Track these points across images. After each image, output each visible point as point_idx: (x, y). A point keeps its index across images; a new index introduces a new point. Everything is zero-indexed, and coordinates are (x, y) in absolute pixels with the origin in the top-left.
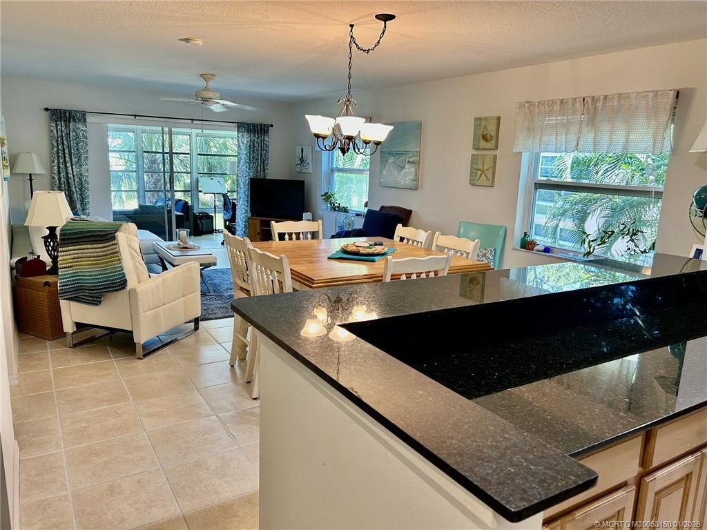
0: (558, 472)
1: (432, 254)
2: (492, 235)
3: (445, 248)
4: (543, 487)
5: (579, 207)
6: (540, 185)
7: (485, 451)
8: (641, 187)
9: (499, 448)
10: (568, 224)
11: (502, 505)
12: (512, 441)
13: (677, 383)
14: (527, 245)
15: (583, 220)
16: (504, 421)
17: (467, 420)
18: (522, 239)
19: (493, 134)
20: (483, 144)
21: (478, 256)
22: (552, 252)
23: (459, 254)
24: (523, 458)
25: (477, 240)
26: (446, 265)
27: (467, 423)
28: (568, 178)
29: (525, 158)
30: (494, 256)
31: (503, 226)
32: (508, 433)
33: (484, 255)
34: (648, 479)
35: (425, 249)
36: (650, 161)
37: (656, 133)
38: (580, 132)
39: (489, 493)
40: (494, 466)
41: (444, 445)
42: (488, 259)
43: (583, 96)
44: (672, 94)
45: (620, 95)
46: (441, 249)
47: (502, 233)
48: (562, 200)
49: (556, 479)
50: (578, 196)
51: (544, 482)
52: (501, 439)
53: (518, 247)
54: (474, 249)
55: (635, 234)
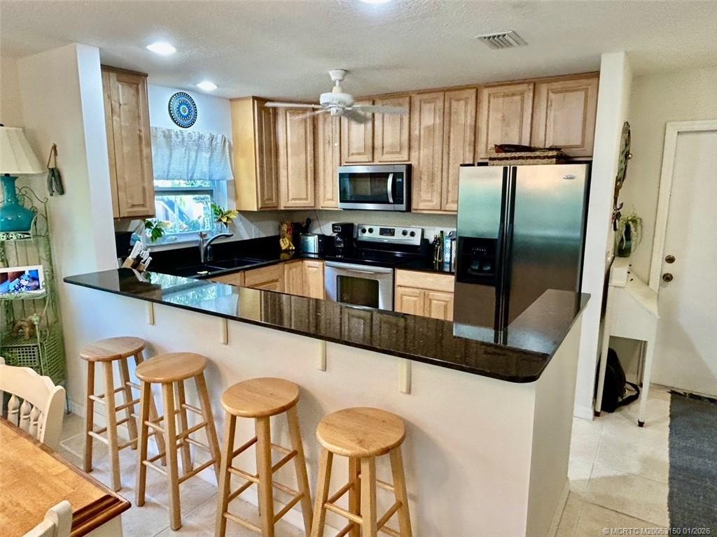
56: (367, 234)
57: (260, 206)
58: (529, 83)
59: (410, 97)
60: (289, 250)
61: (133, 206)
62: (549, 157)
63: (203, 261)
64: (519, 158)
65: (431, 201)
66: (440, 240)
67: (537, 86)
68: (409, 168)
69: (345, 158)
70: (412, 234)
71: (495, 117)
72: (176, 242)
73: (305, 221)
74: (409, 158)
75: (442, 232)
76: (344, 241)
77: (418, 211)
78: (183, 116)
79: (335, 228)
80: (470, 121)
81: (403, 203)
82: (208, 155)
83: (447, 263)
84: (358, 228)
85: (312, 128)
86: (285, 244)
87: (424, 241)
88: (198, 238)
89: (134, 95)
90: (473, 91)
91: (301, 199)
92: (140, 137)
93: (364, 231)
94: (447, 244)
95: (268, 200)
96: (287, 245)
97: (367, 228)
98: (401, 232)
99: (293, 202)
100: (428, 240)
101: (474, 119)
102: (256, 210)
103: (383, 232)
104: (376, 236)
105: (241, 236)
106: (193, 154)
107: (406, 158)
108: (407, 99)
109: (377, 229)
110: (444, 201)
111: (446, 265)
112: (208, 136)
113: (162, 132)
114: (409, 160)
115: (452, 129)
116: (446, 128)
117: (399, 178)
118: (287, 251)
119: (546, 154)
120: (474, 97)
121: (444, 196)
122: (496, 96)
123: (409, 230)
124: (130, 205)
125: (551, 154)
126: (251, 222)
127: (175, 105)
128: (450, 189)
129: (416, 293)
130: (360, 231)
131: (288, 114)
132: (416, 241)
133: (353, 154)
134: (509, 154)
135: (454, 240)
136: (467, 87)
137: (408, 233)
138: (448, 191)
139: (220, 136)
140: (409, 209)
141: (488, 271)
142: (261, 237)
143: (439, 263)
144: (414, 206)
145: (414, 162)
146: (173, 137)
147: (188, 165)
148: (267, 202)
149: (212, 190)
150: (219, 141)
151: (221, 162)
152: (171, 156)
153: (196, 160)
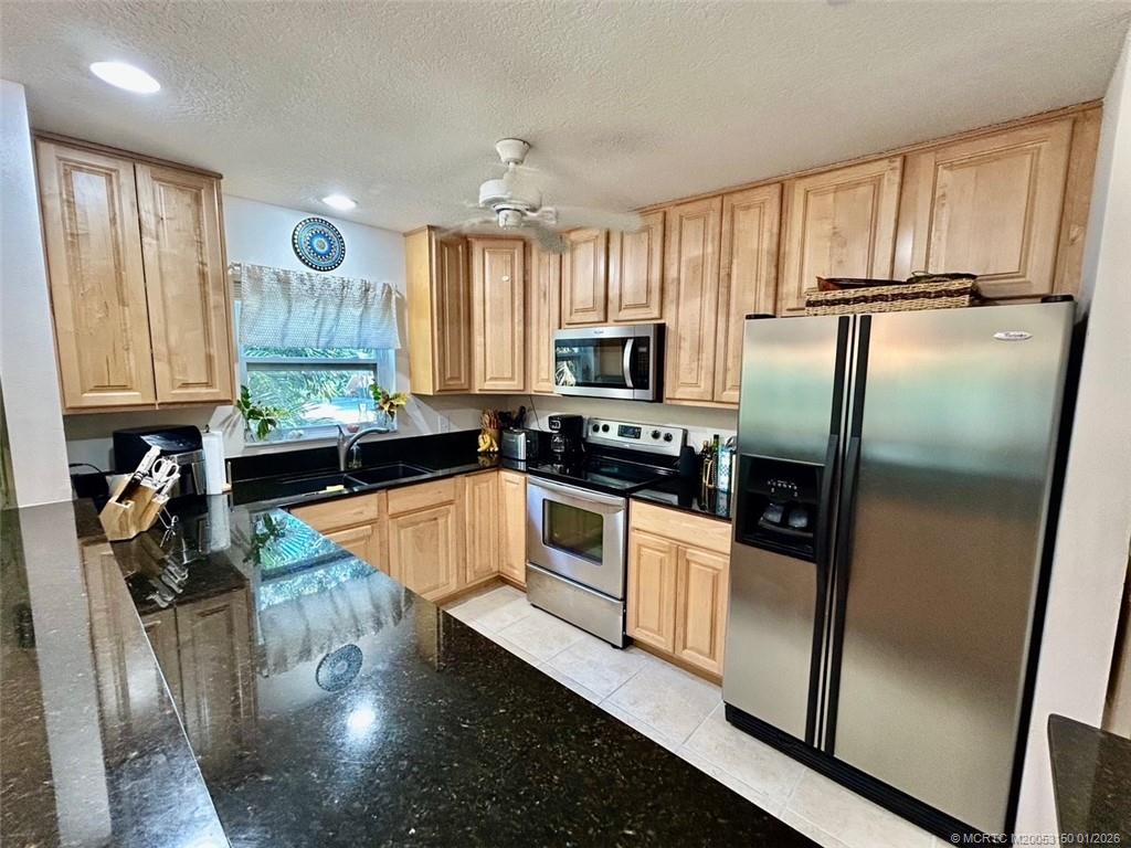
56: (601, 433)
57: (437, 389)
58: (891, 159)
59: (665, 213)
60: (489, 452)
61: (186, 385)
62: (950, 294)
63: (342, 469)
64: (875, 298)
65: (696, 385)
66: (711, 451)
67: (909, 160)
68: (661, 330)
69: (566, 318)
70: (668, 438)
71: (818, 230)
72: (301, 439)
73: (517, 411)
74: (661, 313)
75: (716, 437)
76: (565, 442)
77: (674, 402)
78: (321, 255)
79: (554, 424)
80: (768, 243)
81: (647, 388)
82: (358, 313)
83: (723, 492)
84: (589, 423)
85: (521, 273)
86: (485, 443)
87: (687, 449)
88: (336, 433)
89: (189, 205)
90: (775, 189)
91: (503, 379)
92: (203, 275)
93: (596, 429)
94: (725, 459)
95: (452, 379)
96: (487, 445)
97: (602, 424)
98: (651, 433)
100: (692, 448)
101: (775, 239)
102: (431, 394)
103: (624, 431)
104: (612, 437)
105: (419, 431)
106: (332, 309)
107: (656, 314)
108: (660, 216)
109: (614, 427)
110: (718, 387)
111: (721, 495)
112: (358, 284)
113: (274, 273)
114: (661, 318)
115: (735, 261)
116: (725, 261)
117: (643, 346)
118: (486, 453)
119: (943, 286)
120: (776, 200)
121: (719, 378)
122: (821, 192)
123: (663, 432)
124: (179, 384)
125: (956, 285)
126: (436, 410)
127: (304, 235)
128: (730, 364)
129: (664, 546)
130: (591, 428)
131: (487, 254)
132: (674, 449)
133: (577, 311)
134: (852, 291)
135: (735, 453)
136: (766, 183)
137: (660, 434)
138: (726, 370)
139: (380, 286)
140: (659, 397)
141: (801, 529)
142: (452, 431)
143: (709, 489)
144: (668, 393)
145: (669, 320)
146: (294, 282)
147: (321, 325)
148: (451, 383)
149: (376, 365)
150: (379, 292)
151: (381, 323)
152: (289, 312)
153: (337, 318)
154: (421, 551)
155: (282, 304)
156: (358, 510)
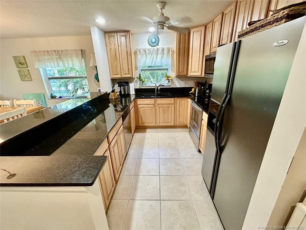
0: (97, 162)
1: (16, 109)
2: (39, 97)
3: (21, 105)
4: (95, 169)
5: (65, 83)
6: (50, 79)
7: (73, 170)
8: (79, 76)
9: (77, 166)
10: (63, 88)
11: (87, 183)
12: (80, 161)
13: (105, 120)
14: (53, 97)
15: (67, 87)
16: (74, 156)
17: (61, 163)
18: (51, 96)
19: (24, 62)
20: (21, 66)
21: (37, 104)
22: (62, 98)
23: (28, 105)
24: (86, 164)
25: (34, 99)
26: (24, 111)
27: (62, 164)
28: (57, 75)
29: (41, 70)
30: (43, 103)
31: (41, 93)
32: (77, 159)
33: (39, 103)
34: (110, 146)
35: (11, 107)
36: (80, 69)
37: (80, 61)
38: (57, 61)
39: (81, 183)
40: (78, 173)
41: (57, 177)
42: (41, 104)
43: (55, 50)
44: (80, 51)
45: (66, 50)
46: (19, 106)
47: (42, 95)
48: (58, 82)
49: (97, 164)
50: (63, 80)
51: (95, 167)
52: (76, 162)
53: (50, 98)
54: (34, 102)
55: (84, 88)
57: (177, 75)
62: (278, 20)
69: (211, 51)
72: (149, 86)
78: (154, 43)
82: (161, 56)
91: (196, 72)
95: (181, 72)
99: (193, 73)
105: (176, 86)
106: (155, 56)
112: (161, 49)
124: (124, 74)
126: (182, 81)
127: (150, 39)
139: (166, 48)
146: (147, 50)
147: (153, 60)
148: (181, 73)
149: (168, 69)
150: (166, 50)
151: (166, 58)
152: (146, 58)
153: (156, 58)
154: (164, 113)
155: (145, 56)
156: (150, 101)
